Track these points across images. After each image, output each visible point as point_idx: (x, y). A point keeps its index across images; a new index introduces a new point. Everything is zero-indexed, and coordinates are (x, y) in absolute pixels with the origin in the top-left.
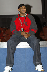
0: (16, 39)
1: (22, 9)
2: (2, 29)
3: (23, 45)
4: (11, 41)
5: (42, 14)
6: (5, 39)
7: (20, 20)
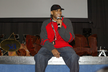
0: (46, 52)
1: (56, 13)
2: (32, 38)
3: (57, 61)
4: (40, 55)
5: (87, 18)
6: (35, 51)
7: (53, 27)
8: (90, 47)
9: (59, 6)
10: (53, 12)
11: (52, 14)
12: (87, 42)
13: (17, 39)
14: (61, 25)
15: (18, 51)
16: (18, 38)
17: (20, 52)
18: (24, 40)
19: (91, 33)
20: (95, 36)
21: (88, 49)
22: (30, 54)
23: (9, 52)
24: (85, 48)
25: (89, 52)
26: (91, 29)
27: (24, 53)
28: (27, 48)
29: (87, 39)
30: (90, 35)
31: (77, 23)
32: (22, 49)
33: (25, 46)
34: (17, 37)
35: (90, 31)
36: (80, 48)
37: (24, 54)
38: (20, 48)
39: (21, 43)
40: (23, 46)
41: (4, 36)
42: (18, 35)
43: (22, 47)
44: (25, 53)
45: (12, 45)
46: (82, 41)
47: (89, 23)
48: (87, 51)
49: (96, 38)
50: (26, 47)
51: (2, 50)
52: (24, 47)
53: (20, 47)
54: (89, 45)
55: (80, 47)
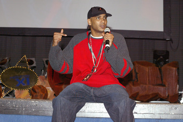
8: (164, 86)
9: (102, 9)
10: (91, 21)
11: (90, 25)
12: (159, 76)
13: (32, 68)
14: (110, 43)
15: (33, 89)
16: (34, 65)
17: (35, 92)
18: (44, 68)
19: (168, 58)
20: (176, 65)
21: (162, 89)
22: (55, 95)
23: (16, 91)
24: (156, 87)
25: (162, 95)
26: (168, 52)
27: (44, 93)
28: (49, 84)
29: (160, 70)
30: (165, 63)
31: (144, 40)
32: (40, 87)
33: (45, 81)
34: (31, 62)
35: (166, 55)
36: (147, 86)
37: (43, 96)
38: (37, 84)
39: (39, 74)
40: (43, 80)
41: (8, 60)
42: (33, 59)
43: (39, 83)
44: (46, 92)
45: (22, 78)
46: (150, 74)
47: (165, 40)
48: (160, 93)
49: (176, 69)
50: (47, 82)
51: (4, 86)
52: (45, 83)
53: (36, 81)
54: (164, 80)
55: (146, 84)
